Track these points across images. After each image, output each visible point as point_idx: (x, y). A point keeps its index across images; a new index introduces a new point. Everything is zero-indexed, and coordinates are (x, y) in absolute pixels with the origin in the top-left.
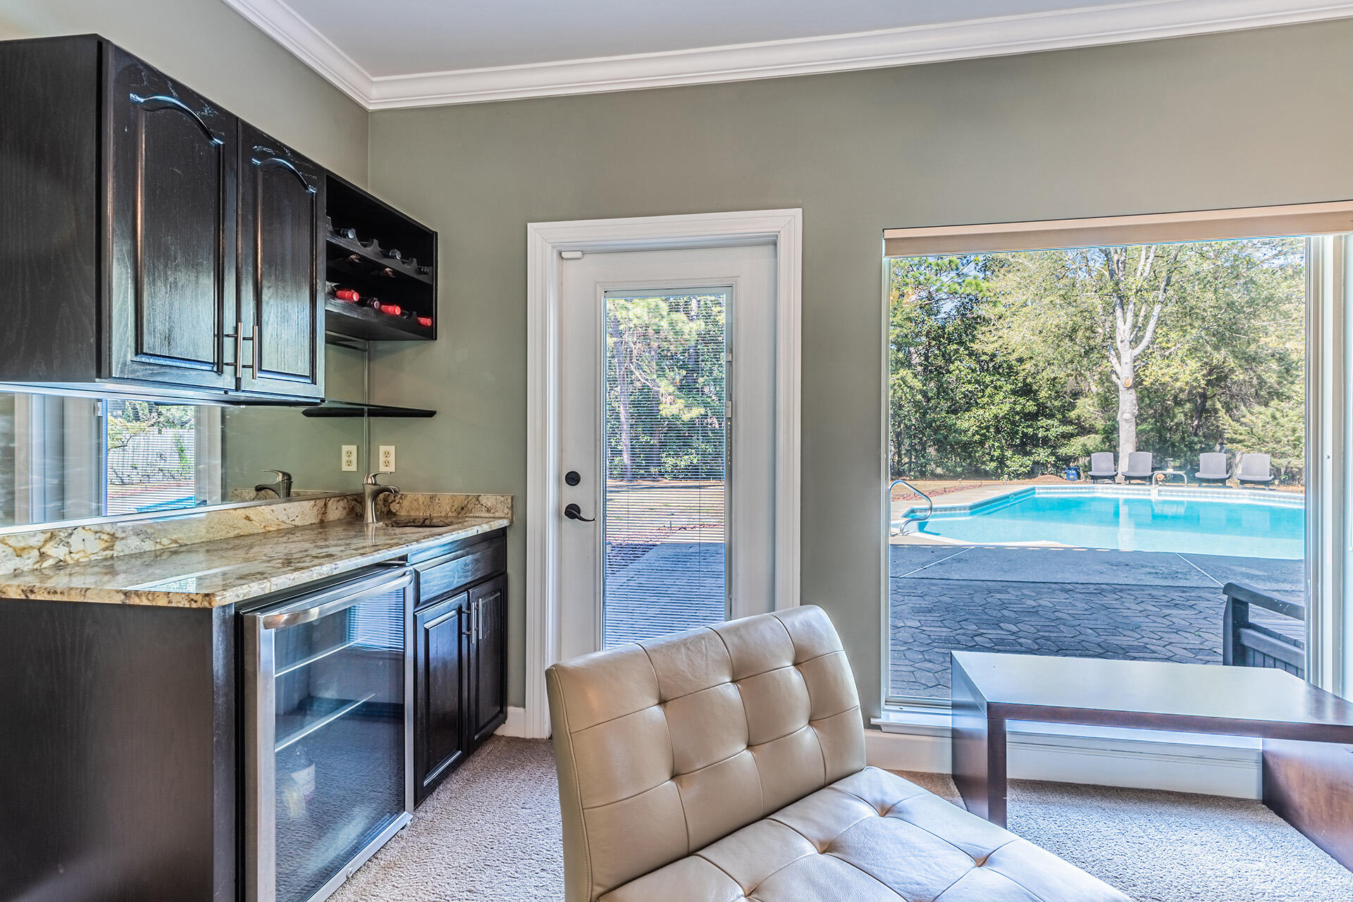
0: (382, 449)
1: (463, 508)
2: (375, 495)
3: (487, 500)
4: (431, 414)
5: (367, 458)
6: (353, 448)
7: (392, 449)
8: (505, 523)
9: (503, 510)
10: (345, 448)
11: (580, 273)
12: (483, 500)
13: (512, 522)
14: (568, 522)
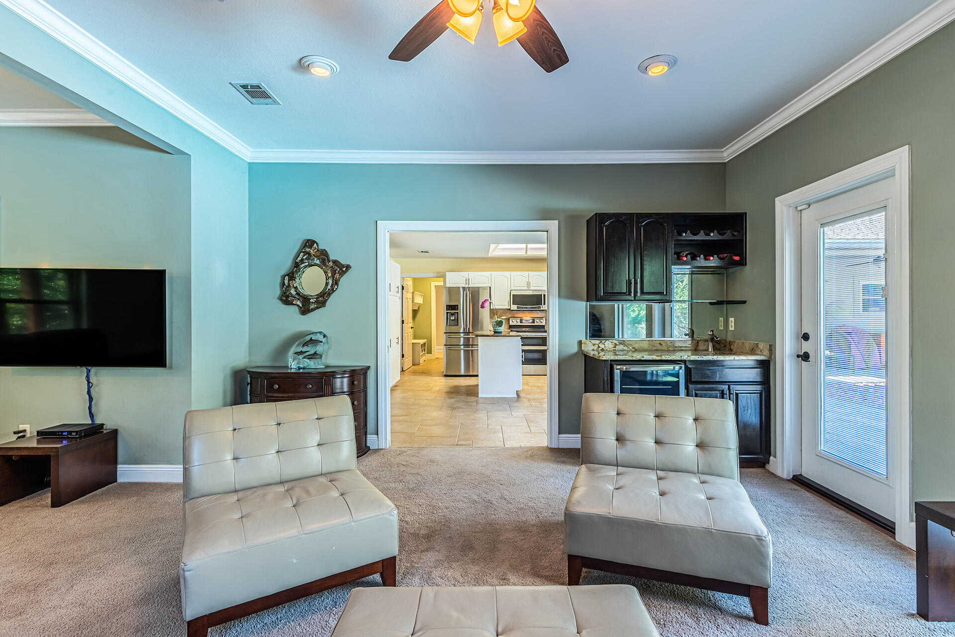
1: (753, 349)
4: (745, 302)
5: (726, 324)
6: (722, 319)
7: (733, 319)
9: (766, 352)
13: (771, 358)
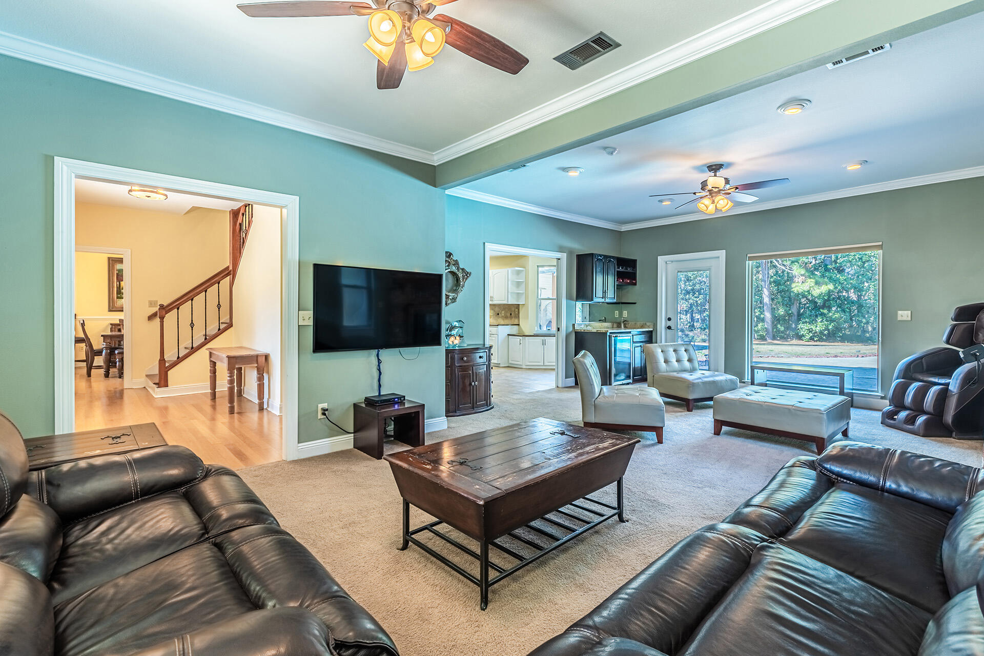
0: (624, 312)
1: (642, 326)
2: (623, 322)
3: (648, 324)
4: (635, 303)
5: (621, 314)
6: (618, 312)
7: (626, 312)
8: (652, 329)
10: (616, 312)
11: (671, 267)
12: (647, 324)
13: (654, 329)
14: (668, 330)
